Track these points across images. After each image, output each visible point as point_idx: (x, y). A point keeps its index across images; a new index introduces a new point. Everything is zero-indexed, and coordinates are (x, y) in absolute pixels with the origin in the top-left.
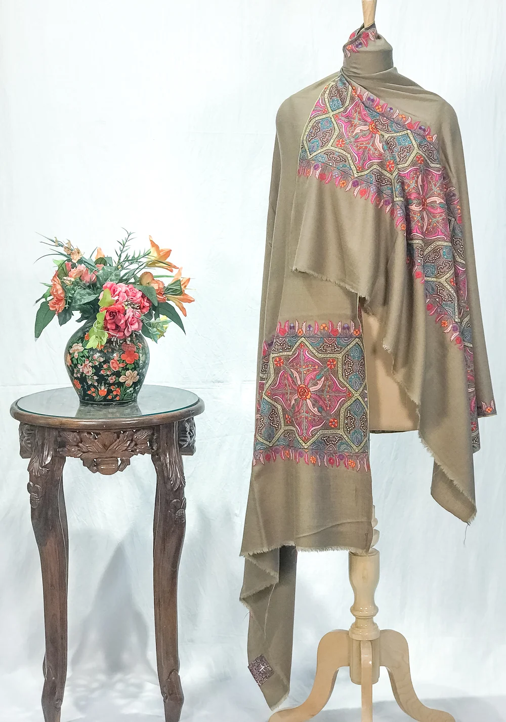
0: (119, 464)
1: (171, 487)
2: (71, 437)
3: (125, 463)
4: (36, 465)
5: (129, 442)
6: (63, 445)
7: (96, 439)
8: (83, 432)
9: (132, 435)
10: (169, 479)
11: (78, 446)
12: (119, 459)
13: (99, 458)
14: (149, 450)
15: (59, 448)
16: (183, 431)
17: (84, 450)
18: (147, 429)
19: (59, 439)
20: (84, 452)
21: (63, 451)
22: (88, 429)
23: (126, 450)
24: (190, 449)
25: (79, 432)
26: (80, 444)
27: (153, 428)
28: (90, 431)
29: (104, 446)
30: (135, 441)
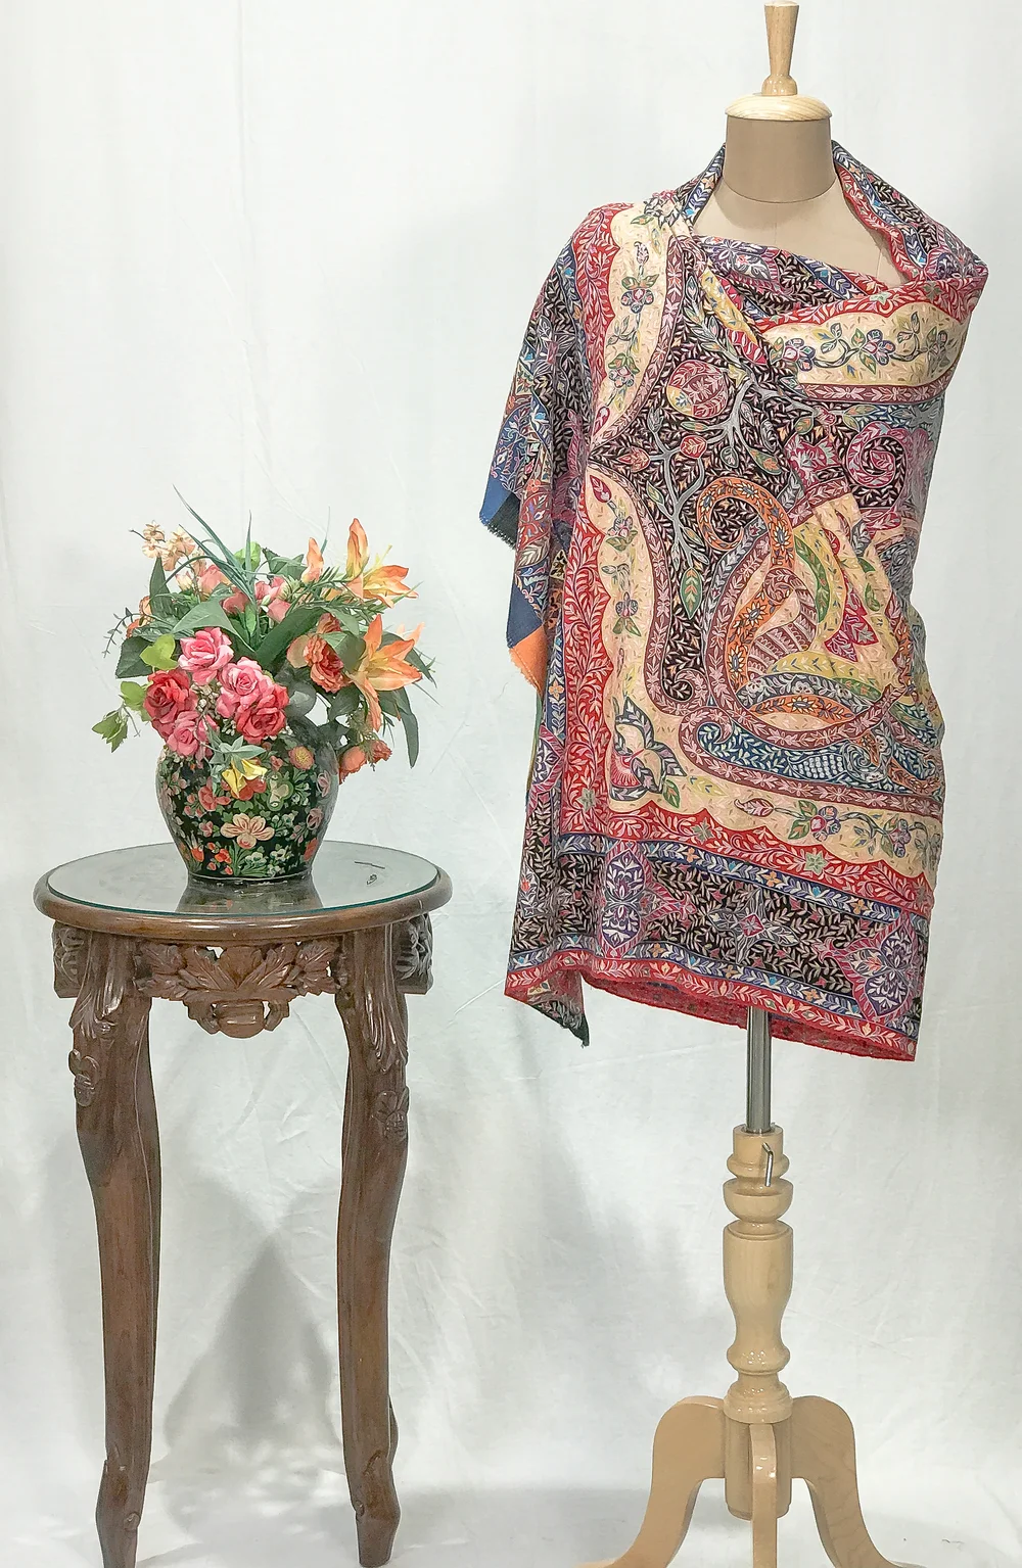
0: (265, 1015)
1: (377, 1064)
2: (164, 956)
3: (281, 1012)
4: (89, 1014)
5: (287, 967)
6: (145, 972)
7: (216, 958)
8: (188, 946)
9: (294, 953)
10: (374, 1047)
11: (177, 974)
13: (222, 1001)
14: (330, 984)
15: (137, 979)
16: (404, 945)
17: (193, 984)
18: (325, 939)
19: (138, 961)
21: (145, 985)
22: (203, 940)
23: (281, 984)
24: (420, 982)
25: (180, 946)
26: (182, 972)
27: (340, 939)
28: (204, 943)
29: (234, 976)
30: (300, 966)
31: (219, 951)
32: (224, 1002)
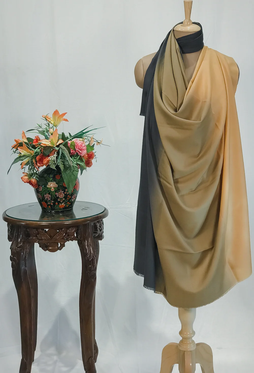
0: (59, 246)
1: (88, 259)
2: (33, 231)
3: (63, 246)
4: (14, 247)
5: (64, 234)
7: (46, 232)
8: (39, 229)
9: (67, 230)
10: (87, 254)
11: (36, 236)
12: (59, 243)
14: (76, 238)
15: (27, 236)
18: (74, 227)
19: (26, 232)
20: (40, 240)
21: (28, 239)
22: (43, 227)
23: (63, 238)
24: (100, 237)
26: (38, 235)
27: (78, 227)
29: (50, 236)
30: (68, 234)
32: (49, 243)
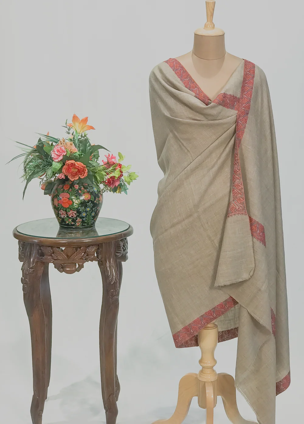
0: (77, 267)
1: (109, 282)
2: (47, 250)
3: (81, 267)
4: (26, 267)
5: (83, 253)
6: (42, 255)
7: (62, 251)
8: (54, 247)
9: (86, 250)
10: (108, 277)
13: (64, 263)
14: (96, 258)
15: (40, 256)
16: (118, 247)
17: (56, 258)
18: (94, 245)
19: (40, 251)
20: (55, 260)
21: (42, 258)
22: (58, 245)
23: (81, 258)
24: (124, 258)
25: (52, 247)
26: (53, 255)
27: (99, 245)
28: (59, 247)
29: (67, 256)
30: (87, 253)
31: (63, 248)
32: (66, 264)
